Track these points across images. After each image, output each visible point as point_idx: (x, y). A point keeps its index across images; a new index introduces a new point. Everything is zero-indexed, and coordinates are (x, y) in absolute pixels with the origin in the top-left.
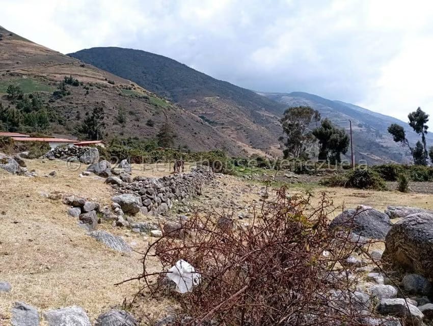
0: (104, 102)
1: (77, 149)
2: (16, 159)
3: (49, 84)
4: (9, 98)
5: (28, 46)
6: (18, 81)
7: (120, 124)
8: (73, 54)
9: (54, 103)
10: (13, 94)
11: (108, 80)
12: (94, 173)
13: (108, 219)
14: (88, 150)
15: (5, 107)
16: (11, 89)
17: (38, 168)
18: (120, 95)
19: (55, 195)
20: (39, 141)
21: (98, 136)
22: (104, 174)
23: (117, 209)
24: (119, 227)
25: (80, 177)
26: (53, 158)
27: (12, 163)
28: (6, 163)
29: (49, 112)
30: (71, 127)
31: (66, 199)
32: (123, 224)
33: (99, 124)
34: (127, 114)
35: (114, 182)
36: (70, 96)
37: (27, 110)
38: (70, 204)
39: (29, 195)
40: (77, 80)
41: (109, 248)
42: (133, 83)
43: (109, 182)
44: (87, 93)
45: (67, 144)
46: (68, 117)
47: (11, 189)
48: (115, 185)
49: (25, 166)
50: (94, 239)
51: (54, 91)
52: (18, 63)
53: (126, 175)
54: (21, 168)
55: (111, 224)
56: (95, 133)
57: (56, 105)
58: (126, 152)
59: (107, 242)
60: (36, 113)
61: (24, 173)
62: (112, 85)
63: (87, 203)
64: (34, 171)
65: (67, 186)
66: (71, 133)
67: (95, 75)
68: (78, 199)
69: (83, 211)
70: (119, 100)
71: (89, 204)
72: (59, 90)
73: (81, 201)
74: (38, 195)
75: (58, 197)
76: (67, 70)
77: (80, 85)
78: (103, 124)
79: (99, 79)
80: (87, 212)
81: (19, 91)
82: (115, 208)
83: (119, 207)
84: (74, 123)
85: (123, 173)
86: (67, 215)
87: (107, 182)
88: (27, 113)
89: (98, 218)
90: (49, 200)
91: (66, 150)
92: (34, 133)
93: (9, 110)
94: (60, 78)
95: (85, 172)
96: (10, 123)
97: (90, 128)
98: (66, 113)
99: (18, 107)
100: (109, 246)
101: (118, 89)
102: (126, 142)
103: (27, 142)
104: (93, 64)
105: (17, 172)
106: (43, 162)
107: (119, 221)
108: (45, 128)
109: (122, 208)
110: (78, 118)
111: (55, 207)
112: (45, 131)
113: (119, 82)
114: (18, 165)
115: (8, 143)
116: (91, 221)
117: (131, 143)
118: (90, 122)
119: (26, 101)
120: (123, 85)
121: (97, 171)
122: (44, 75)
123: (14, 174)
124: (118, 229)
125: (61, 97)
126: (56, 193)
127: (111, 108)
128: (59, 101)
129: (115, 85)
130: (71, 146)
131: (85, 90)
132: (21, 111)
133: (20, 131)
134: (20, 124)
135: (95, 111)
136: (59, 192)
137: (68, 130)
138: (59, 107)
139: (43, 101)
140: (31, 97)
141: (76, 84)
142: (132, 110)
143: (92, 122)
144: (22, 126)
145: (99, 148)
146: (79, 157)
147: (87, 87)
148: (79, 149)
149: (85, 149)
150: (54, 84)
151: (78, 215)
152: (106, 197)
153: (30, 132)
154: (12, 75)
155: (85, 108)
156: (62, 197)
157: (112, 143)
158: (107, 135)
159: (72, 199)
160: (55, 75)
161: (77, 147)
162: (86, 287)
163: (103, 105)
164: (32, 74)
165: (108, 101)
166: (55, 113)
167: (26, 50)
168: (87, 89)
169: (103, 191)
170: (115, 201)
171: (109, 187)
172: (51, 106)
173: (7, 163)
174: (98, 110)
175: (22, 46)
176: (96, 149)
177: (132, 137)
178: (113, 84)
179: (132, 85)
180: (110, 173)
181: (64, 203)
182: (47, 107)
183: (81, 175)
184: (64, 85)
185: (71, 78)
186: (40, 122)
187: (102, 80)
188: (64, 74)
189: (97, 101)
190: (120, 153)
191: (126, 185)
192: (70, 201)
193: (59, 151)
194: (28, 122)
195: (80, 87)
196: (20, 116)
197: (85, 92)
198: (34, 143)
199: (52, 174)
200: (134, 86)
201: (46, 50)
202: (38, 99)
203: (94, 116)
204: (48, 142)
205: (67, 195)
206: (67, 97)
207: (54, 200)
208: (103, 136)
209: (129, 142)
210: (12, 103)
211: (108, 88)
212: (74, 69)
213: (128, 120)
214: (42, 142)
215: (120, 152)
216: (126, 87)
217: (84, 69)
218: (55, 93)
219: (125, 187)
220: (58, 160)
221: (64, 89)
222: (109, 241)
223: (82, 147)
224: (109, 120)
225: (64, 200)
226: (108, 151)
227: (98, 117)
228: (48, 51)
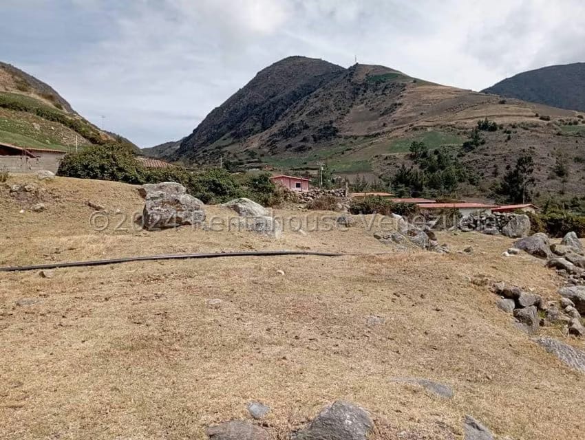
0: (534, 148)
1: (498, 217)
2: (426, 231)
3: (459, 134)
4: (412, 157)
5: (433, 91)
6: (422, 136)
7: (560, 178)
8: (490, 88)
9: (464, 157)
10: (416, 152)
11: (539, 115)
12: (525, 250)
13: (555, 321)
14: (514, 219)
15: (408, 168)
16: (414, 146)
17: (450, 242)
18: (559, 134)
19: (479, 279)
20: (448, 208)
21: (524, 197)
22: (540, 254)
23: (569, 308)
24: (573, 336)
25: (504, 255)
26: (467, 229)
27: (421, 236)
28: (414, 235)
29: (458, 170)
30: (486, 187)
31: (494, 286)
32: (581, 332)
33: (525, 181)
34: (571, 163)
35: (560, 266)
36: (485, 146)
37: (432, 170)
38: (499, 292)
39: (448, 277)
40: (494, 123)
41: (568, 366)
42: (581, 114)
43: (553, 266)
44: (509, 138)
45: (482, 210)
46: (482, 174)
47: (427, 268)
48: (562, 271)
49: (435, 240)
50: (544, 349)
51: (464, 142)
52: (422, 114)
53: (575, 256)
54: (431, 241)
55: (561, 329)
56: (519, 193)
57: (466, 159)
58: (572, 220)
59: (564, 357)
60: (442, 172)
61: (434, 248)
62: (546, 122)
63: (523, 294)
64: (445, 245)
65: (493, 267)
66: (485, 196)
67: (520, 111)
68: (511, 288)
69: (518, 306)
70: (557, 142)
71: (526, 296)
72: (471, 140)
73: (514, 290)
74: (459, 277)
75: (484, 283)
76: (481, 112)
77: (498, 128)
78: (532, 180)
79: (526, 116)
80: (524, 307)
81: (423, 148)
82: (566, 306)
83: (572, 305)
84: (489, 182)
85: (570, 252)
86: (497, 309)
87: (550, 265)
88: (432, 173)
89: (540, 318)
90: (473, 285)
91: (483, 219)
92: (441, 198)
93: (412, 171)
94: (472, 124)
95: (512, 249)
96: (412, 186)
97: (513, 187)
98: (479, 168)
99: (421, 167)
100: (568, 364)
101: (556, 126)
102: (569, 204)
103: (434, 209)
104: (517, 96)
105: (426, 247)
106: (455, 234)
107: (574, 326)
108: (453, 191)
109: (576, 307)
110: (496, 174)
111: (480, 296)
112: (452, 194)
113: (557, 115)
114: (428, 237)
115: (413, 211)
116: (530, 320)
117: (578, 205)
118: (513, 178)
119: (430, 159)
120: (564, 118)
121: (529, 248)
122: (451, 123)
123: (423, 249)
124: (573, 338)
125: (473, 149)
126: (480, 276)
127: (545, 156)
128: (470, 153)
129: (550, 122)
130: (489, 213)
131: (505, 134)
132: (425, 171)
133: (424, 196)
134: (424, 187)
135: (520, 162)
136: (484, 276)
137: (482, 190)
138: (470, 162)
139: (451, 156)
140: (436, 152)
141: (493, 128)
142: (579, 155)
143: (516, 178)
144: (426, 190)
145: (529, 214)
146: (501, 228)
147: (508, 130)
148: (502, 216)
149: (509, 217)
150: (465, 133)
151: (512, 310)
152: (549, 287)
153: (435, 197)
154: (415, 129)
155: (505, 160)
156: (488, 282)
157: (546, 207)
158: (538, 195)
159: (502, 287)
160: (465, 121)
161: (499, 214)
162: (549, 419)
163: (531, 152)
164: (438, 124)
165: (541, 146)
166: (465, 169)
167: (431, 96)
168: (509, 132)
169: (543, 279)
170: (565, 296)
171: (553, 272)
172: (460, 161)
173: (416, 234)
174: (525, 161)
175: (428, 92)
176: (526, 216)
177: (579, 197)
178: (548, 119)
179: (579, 117)
180: (549, 252)
181: (492, 292)
182: (455, 164)
183: (506, 253)
184: (476, 132)
185: (487, 121)
186: (446, 183)
187: (532, 117)
188: (477, 117)
189: (523, 148)
190: (563, 222)
191: (581, 272)
192: (500, 289)
193: (474, 220)
194: (433, 184)
195: (498, 132)
196: (424, 178)
197: (506, 138)
198: (442, 211)
199: (468, 250)
200: (582, 117)
201: (456, 91)
202: (445, 155)
203: (518, 169)
204: (458, 209)
205: (495, 280)
206: (480, 147)
207: (478, 285)
208: (532, 198)
209: (574, 205)
210: (416, 163)
211: (540, 127)
212: (491, 108)
213: (572, 171)
214: (451, 208)
215: (561, 220)
216: (568, 122)
217: (506, 106)
218: (466, 145)
219: (578, 275)
220: (474, 232)
221: (477, 137)
222: (567, 355)
223: (504, 214)
224: (541, 174)
225: (491, 287)
226: (542, 220)
227: (524, 171)
228: (457, 91)
